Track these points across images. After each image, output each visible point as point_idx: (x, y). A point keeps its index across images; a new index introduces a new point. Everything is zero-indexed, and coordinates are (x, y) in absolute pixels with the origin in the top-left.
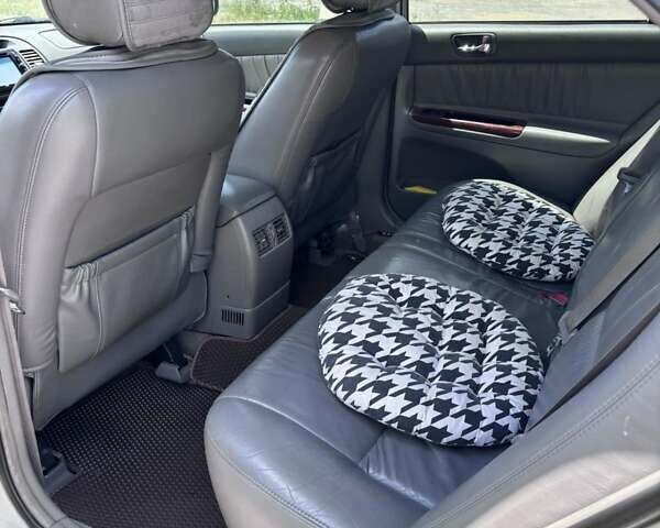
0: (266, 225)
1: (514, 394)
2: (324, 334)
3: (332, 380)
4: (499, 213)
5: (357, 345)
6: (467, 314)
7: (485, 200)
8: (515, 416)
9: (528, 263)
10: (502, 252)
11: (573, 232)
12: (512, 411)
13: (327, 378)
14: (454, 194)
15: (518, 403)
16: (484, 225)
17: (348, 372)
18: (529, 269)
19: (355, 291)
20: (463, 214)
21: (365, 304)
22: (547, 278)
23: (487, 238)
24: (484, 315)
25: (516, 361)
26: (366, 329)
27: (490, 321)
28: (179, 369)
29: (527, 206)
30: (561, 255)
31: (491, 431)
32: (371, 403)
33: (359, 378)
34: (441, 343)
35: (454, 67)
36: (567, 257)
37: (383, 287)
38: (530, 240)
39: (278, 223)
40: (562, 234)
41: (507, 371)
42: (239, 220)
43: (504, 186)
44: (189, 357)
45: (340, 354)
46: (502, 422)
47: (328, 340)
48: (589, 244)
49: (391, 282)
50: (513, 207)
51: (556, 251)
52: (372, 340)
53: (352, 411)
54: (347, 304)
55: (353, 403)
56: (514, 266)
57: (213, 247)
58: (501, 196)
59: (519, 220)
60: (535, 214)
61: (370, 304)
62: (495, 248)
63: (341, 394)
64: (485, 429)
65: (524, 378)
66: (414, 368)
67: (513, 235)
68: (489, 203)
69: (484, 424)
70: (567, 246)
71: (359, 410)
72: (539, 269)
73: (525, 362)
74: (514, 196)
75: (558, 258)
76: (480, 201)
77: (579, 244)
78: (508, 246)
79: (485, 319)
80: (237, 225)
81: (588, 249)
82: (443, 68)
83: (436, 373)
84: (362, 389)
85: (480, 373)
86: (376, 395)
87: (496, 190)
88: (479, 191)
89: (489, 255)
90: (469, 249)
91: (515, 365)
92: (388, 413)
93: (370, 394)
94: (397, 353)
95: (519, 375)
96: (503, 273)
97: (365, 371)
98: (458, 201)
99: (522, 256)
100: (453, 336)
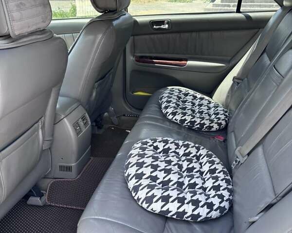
0: (78, 120)
1: (223, 190)
2: (129, 175)
3: (139, 199)
4: (184, 102)
5: (147, 178)
6: (190, 153)
7: (178, 97)
8: (226, 201)
9: (204, 124)
10: (192, 120)
11: (217, 107)
12: (225, 199)
13: (136, 198)
14: (164, 95)
15: (226, 194)
16: (180, 108)
17: (147, 194)
18: (205, 126)
19: (138, 150)
20: (171, 104)
21: (146, 156)
22: (213, 129)
23: (184, 114)
24: (197, 152)
25: (218, 173)
26: (150, 169)
27: (200, 155)
28: (40, 199)
29: (195, 97)
30: (216, 118)
31: (219, 210)
32: (162, 207)
33: (153, 196)
34: (183, 170)
35: (152, 36)
36: (219, 119)
37: (150, 146)
38: (201, 113)
39: (83, 118)
40: (213, 109)
41: (216, 179)
42: (65, 119)
43: (183, 89)
44: (44, 192)
45: (140, 185)
46: (222, 205)
47: (132, 178)
48: (226, 112)
49: (153, 143)
50: (189, 98)
51: (213, 116)
52: (154, 174)
53: (152, 213)
54: (137, 158)
55: (152, 209)
56: (198, 126)
57: (53, 135)
58: (183, 94)
59: (193, 104)
60: (199, 100)
61: (148, 156)
62: (188, 118)
63: (145, 205)
64: (216, 210)
65: (224, 181)
66: (176, 185)
67: (193, 111)
68: (180, 98)
69: (215, 208)
70: (218, 114)
71: (156, 212)
72: (209, 126)
73: (222, 173)
74: (188, 93)
75: (216, 120)
76: (176, 97)
77: (222, 112)
78: (194, 117)
79: (198, 154)
80: (65, 122)
81: (226, 114)
82: (147, 37)
83: (186, 185)
84: (156, 201)
85: (205, 182)
86: (164, 203)
87: (181, 91)
88: (174, 93)
89: (186, 122)
90: (177, 120)
91: (219, 175)
92: (171, 212)
93: (160, 203)
94: (166, 179)
95: (222, 180)
96: (193, 129)
97: (155, 192)
98: (167, 98)
99: (201, 121)
100: (188, 166)
